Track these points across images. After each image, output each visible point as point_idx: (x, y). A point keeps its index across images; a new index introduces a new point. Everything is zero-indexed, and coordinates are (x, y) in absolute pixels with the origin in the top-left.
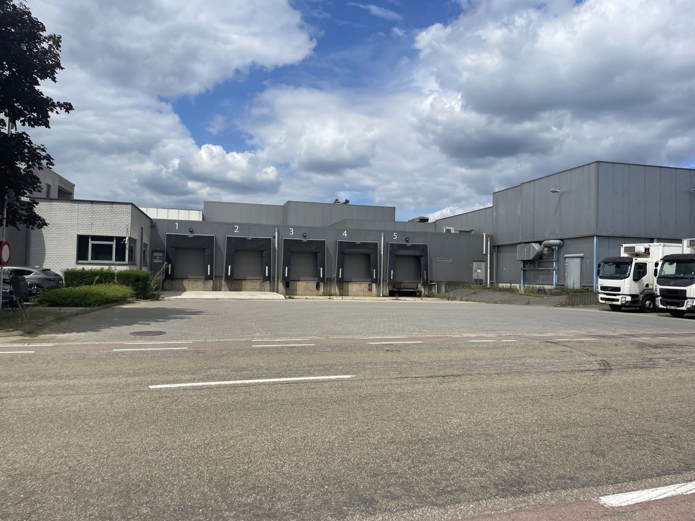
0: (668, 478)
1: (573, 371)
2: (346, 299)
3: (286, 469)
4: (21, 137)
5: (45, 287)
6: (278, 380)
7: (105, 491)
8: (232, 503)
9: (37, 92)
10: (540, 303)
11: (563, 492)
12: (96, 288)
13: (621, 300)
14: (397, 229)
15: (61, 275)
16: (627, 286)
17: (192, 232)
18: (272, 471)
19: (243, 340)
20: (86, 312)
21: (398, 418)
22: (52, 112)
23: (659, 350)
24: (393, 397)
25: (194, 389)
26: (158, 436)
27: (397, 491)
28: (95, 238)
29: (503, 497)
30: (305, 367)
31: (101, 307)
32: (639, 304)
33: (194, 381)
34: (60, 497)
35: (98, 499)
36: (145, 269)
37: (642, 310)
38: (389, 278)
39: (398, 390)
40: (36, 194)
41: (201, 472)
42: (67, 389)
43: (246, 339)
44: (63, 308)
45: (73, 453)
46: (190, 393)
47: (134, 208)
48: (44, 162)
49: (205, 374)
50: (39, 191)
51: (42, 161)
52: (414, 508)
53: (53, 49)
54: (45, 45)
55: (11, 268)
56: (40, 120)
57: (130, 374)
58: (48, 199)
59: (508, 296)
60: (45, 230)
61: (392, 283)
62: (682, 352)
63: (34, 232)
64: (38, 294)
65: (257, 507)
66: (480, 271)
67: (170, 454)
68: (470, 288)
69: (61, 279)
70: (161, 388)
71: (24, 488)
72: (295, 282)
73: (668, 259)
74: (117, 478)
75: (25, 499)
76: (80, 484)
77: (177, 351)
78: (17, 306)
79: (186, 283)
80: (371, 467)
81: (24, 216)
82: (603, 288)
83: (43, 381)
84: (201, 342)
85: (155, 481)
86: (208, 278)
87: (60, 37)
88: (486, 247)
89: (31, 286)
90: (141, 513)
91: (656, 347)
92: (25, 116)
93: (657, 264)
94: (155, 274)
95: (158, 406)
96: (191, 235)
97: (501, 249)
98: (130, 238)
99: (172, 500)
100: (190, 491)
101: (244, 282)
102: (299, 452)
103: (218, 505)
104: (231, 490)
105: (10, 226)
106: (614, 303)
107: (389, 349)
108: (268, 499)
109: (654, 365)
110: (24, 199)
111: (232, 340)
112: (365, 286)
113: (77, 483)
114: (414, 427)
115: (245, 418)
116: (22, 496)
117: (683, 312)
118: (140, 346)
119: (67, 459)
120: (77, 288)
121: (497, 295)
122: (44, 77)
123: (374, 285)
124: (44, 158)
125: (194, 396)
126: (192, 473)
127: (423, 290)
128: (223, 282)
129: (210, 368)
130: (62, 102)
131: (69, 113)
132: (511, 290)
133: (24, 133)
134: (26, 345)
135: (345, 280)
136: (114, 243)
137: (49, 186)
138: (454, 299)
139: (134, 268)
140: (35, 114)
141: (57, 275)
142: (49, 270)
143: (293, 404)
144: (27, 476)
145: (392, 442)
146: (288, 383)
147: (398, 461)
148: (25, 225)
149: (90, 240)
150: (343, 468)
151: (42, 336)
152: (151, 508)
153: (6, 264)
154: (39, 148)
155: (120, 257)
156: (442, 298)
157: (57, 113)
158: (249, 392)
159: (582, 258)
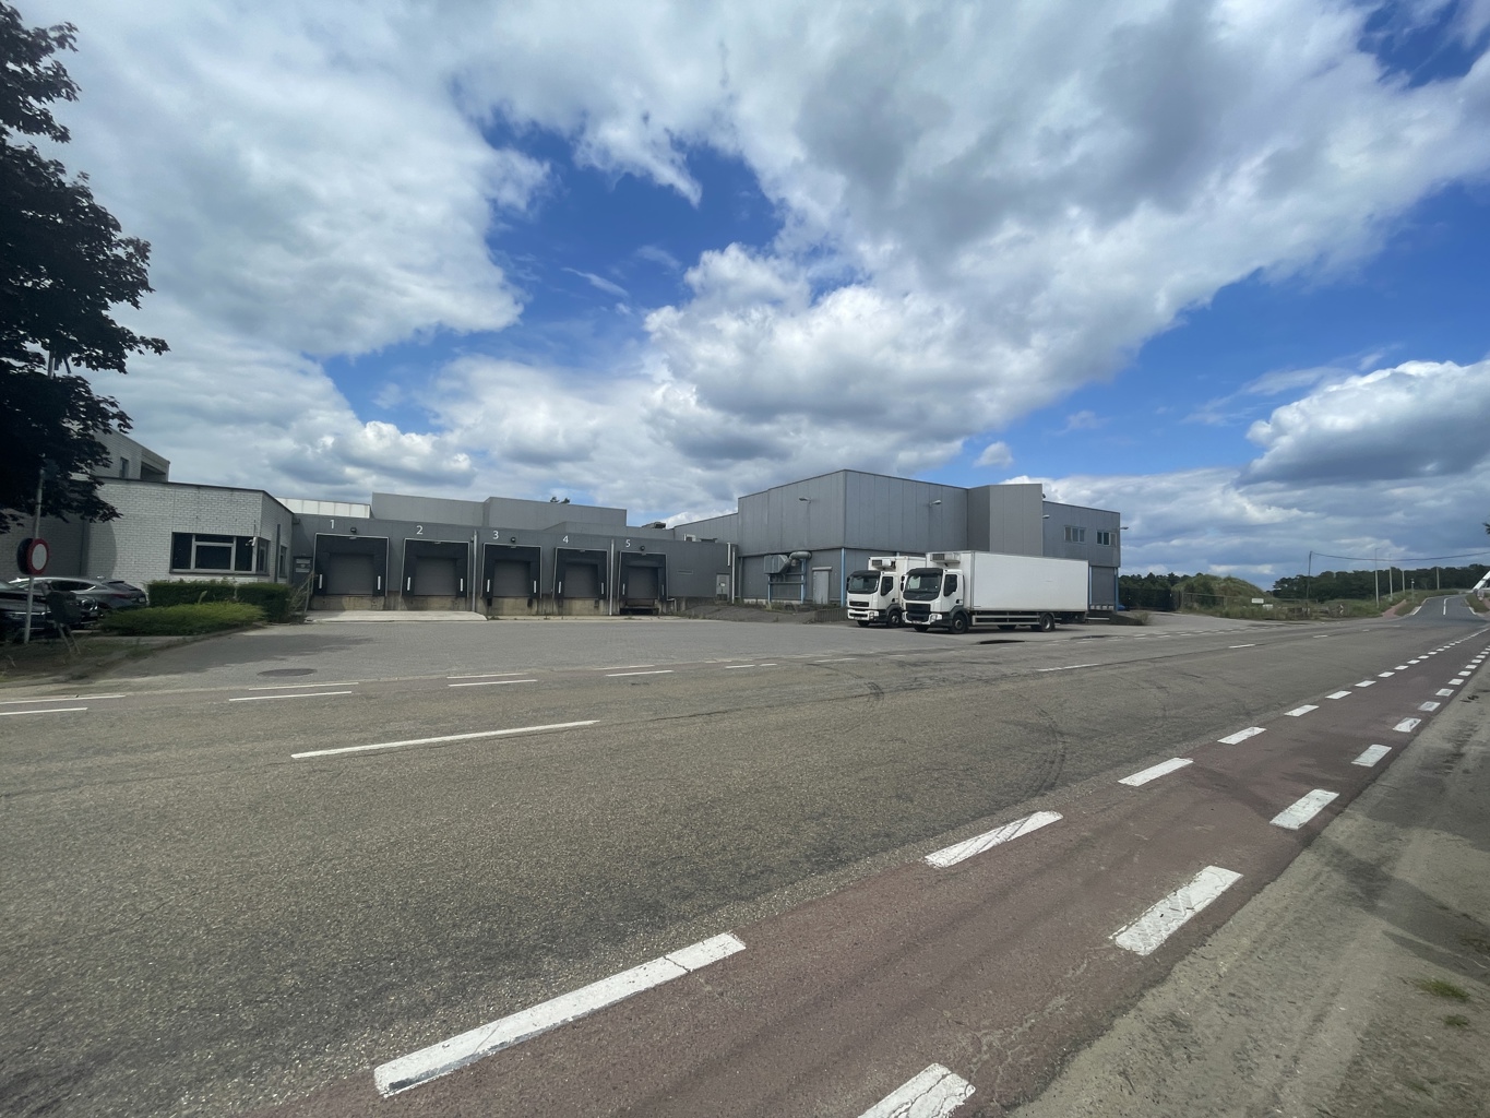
0: (985, 821)
1: (846, 698)
2: (568, 619)
3: (523, 871)
4: (73, 383)
5: (113, 607)
6: (493, 733)
7: (212, 952)
8: (443, 943)
9: (105, 318)
10: (789, 620)
11: (884, 854)
12: (201, 608)
13: (869, 615)
14: (630, 536)
15: (144, 590)
16: (875, 601)
17: (355, 532)
18: (503, 878)
19: (435, 677)
20: (185, 643)
21: (666, 776)
22: (131, 350)
23: (919, 669)
24: (654, 747)
25: (365, 754)
26: (309, 838)
27: (687, 884)
28: (200, 537)
29: (820, 873)
30: (527, 712)
31: (209, 635)
32: (888, 619)
33: (364, 742)
34: (116, 980)
35: (197, 972)
36: (281, 581)
37: (889, 625)
38: (621, 593)
39: (658, 737)
40: (100, 471)
41: (388, 894)
42: (144, 769)
43: (439, 676)
44: (143, 638)
45: (150, 886)
46: (361, 761)
47: (267, 498)
48: (114, 423)
49: (381, 730)
50: (106, 466)
51: (110, 421)
52: (715, 908)
53: (134, 261)
54: (120, 252)
55: (50, 579)
56: (109, 360)
57: (258, 737)
58: (123, 478)
59: (755, 613)
60: (115, 523)
61: (624, 599)
62: (941, 670)
63: (97, 526)
64: (103, 618)
65: (486, 944)
66: (724, 585)
67: (332, 868)
68: (714, 604)
69: (143, 596)
70: (312, 757)
71: (37, 974)
72: (501, 600)
73: (913, 573)
74: (235, 923)
75: (36, 998)
76: (161, 946)
77: (336, 697)
78: (59, 636)
79: (345, 601)
80: (646, 853)
81: (77, 501)
82: (852, 603)
83: (99, 758)
84: (372, 683)
85: (307, 920)
86: (377, 594)
87: (147, 245)
88: (730, 558)
89: (88, 605)
90: (283, 988)
91: (915, 665)
92: (81, 351)
93: (903, 578)
94: (297, 587)
95: (308, 787)
96: (354, 537)
97: (748, 561)
98: (259, 539)
99: (340, 951)
100: (371, 930)
101: (430, 599)
102: (539, 841)
103: (421, 951)
104: (440, 919)
105: (50, 518)
106: (863, 619)
107: (635, 682)
108: (503, 926)
109: (921, 686)
110: (76, 476)
111: (417, 677)
112: (590, 603)
113: (155, 946)
114: (689, 786)
115: (451, 795)
116: (29, 992)
117: (927, 626)
118: (275, 692)
119: (138, 899)
120: (170, 608)
121: (743, 612)
122: (117, 297)
123: (602, 602)
124: (114, 416)
125: (367, 765)
126: (373, 898)
127: (660, 607)
128: (400, 599)
129: (389, 721)
130: (148, 337)
131: (160, 354)
132: (757, 606)
133: (79, 378)
134: (74, 698)
135: (565, 595)
136: (233, 546)
137: (125, 462)
138: (696, 617)
139: (265, 580)
140: (101, 352)
141: (136, 589)
142: (122, 582)
143: (519, 768)
144: (46, 946)
145: (666, 811)
146: (508, 737)
147: (678, 838)
148: (78, 515)
149: (194, 540)
150: (607, 859)
151: (102, 682)
152: (301, 974)
153: (39, 573)
154: (105, 401)
155: (244, 564)
156: (683, 615)
157: (140, 352)
158: (453, 755)
159: (830, 571)
